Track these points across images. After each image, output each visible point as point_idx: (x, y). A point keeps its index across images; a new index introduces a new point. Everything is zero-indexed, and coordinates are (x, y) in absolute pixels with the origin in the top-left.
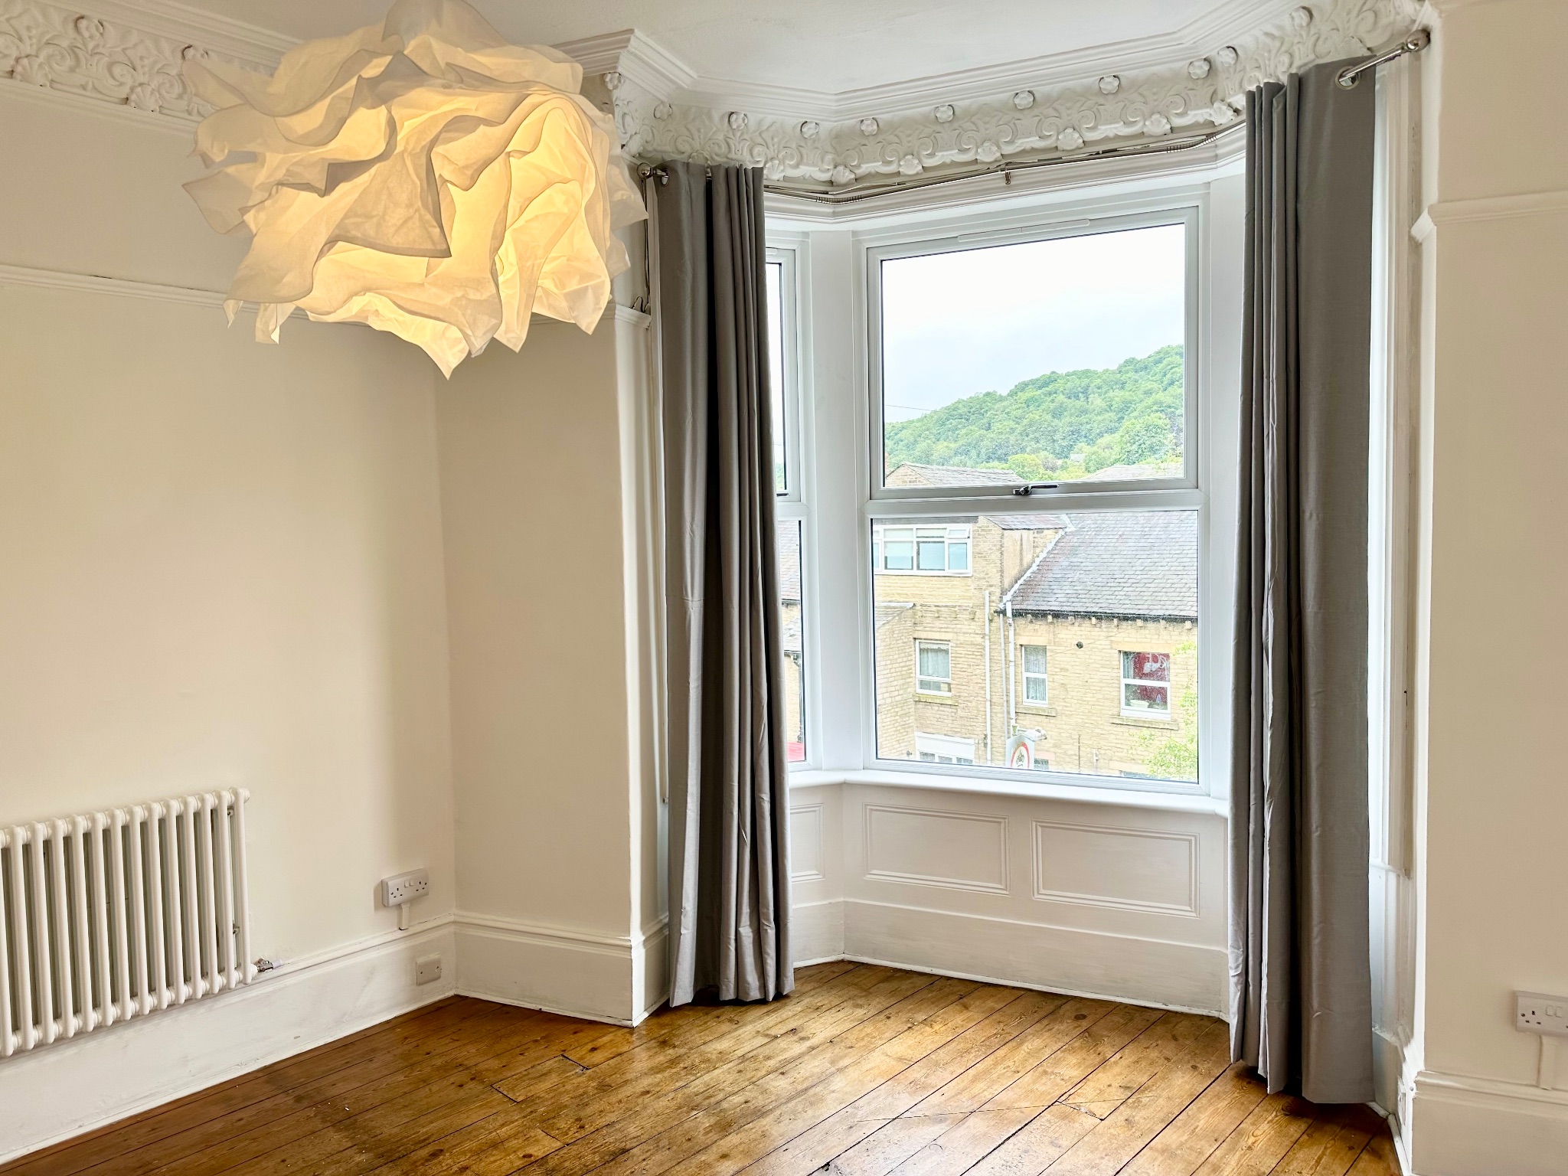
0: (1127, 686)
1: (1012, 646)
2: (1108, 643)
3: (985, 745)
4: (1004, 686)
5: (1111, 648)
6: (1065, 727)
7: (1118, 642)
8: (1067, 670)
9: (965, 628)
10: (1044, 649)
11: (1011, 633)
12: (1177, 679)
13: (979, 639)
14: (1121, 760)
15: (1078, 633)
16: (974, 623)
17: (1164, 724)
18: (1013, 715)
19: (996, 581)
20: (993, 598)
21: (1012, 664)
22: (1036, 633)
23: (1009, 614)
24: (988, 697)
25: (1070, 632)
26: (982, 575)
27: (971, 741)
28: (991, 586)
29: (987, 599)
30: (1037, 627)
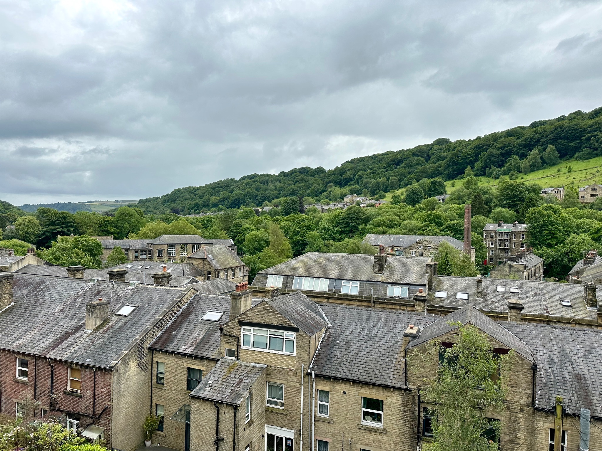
0: (364, 411)
1: (314, 390)
2: (357, 393)
3: (300, 434)
4: (310, 407)
5: (359, 395)
6: (337, 428)
7: (361, 393)
8: (339, 403)
9: (292, 379)
10: (328, 392)
11: (314, 385)
12: (387, 412)
13: (298, 385)
14: (361, 444)
15: (344, 387)
16: (296, 377)
17: (381, 430)
18: (313, 421)
19: (307, 359)
20: (306, 367)
21: (314, 399)
22: (325, 386)
23: (313, 376)
24: (302, 412)
25: (340, 387)
26: (300, 356)
27: (293, 431)
28: (305, 361)
29: (303, 367)
30: (326, 382)
